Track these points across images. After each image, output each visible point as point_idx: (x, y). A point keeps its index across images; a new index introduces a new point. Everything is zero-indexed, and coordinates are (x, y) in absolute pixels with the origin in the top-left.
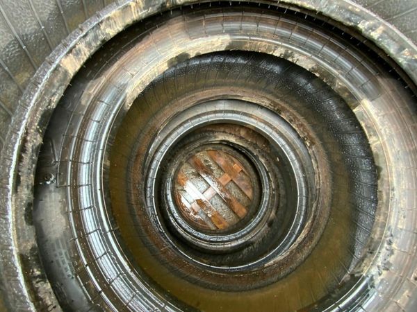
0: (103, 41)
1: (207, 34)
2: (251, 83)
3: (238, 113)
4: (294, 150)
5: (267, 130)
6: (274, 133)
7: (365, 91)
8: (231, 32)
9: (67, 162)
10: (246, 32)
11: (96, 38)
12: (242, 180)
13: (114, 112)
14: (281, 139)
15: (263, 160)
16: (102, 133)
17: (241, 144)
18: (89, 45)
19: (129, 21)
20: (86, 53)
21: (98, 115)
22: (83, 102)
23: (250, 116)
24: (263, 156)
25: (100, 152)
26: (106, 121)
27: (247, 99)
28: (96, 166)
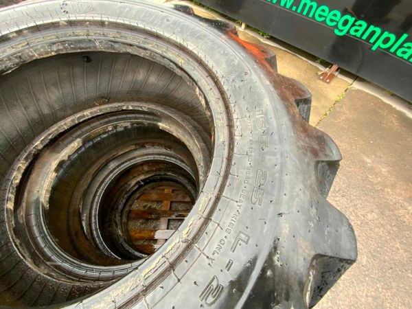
0: (16, 187)
1: (66, 146)
2: (120, 142)
3: (126, 162)
4: (171, 156)
5: (151, 158)
6: (156, 156)
7: (156, 120)
8: (79, 136)
9: (34, 252)
10: (87, 132)
11: (13, 188)
12: (177, 195)
13: (41, 214)
14: (161, 156)
15: (169, 173)
16: (42, 228)
17: (150, 175)
18: (12, 193)
19: (22, 171)
20: (12, 196)
21: (33, 222)
22: (21, 222)
23: (134, 158)
24: (168, 171)
25: (48, 237)
26: (40, 221)
27: (122, 153)
28: (51, 244)
